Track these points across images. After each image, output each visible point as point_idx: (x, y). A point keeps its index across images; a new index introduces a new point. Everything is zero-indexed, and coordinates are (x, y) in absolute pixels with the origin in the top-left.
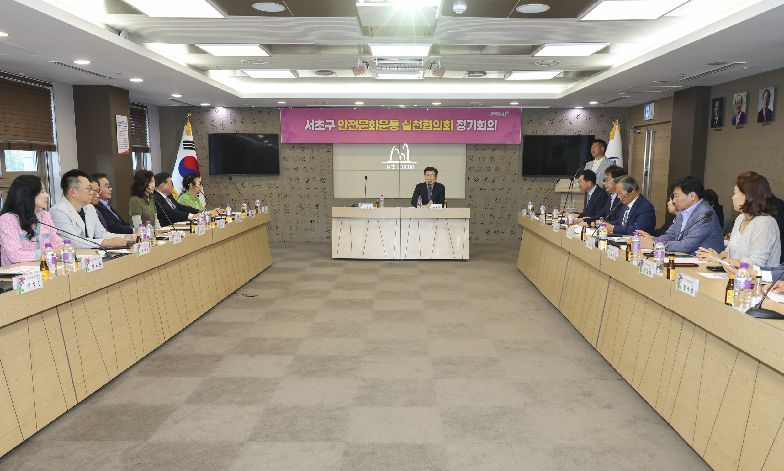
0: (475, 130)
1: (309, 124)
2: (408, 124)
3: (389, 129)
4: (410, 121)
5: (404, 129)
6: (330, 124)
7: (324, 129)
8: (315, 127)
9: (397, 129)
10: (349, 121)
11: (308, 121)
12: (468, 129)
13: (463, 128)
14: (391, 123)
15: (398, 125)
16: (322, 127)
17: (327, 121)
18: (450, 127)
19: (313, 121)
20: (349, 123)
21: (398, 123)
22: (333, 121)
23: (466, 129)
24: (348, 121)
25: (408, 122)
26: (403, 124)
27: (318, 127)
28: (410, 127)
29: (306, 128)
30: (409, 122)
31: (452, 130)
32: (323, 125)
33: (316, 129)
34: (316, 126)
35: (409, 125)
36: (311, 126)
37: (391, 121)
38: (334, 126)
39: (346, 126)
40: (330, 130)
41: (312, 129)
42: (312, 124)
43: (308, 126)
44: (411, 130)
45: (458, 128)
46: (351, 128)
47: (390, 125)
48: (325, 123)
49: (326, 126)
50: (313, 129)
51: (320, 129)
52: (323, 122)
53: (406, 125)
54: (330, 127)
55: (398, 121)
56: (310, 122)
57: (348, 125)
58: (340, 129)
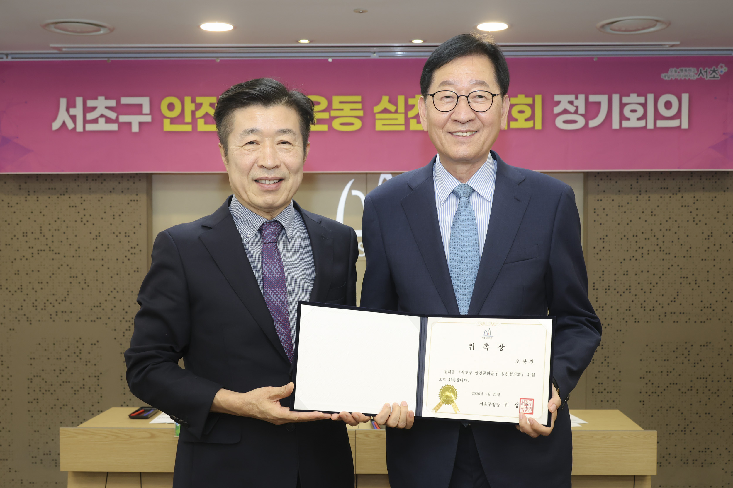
0: (616, 125)
1: (68, 111)
2: (392, 108)
3: (330, 127)
4: (401, 99)
5: (379, 126)
6: (137, 109)
7: (114, 127)
8: (85, 121)
9: (358, 124)
10: (199, 100)
11: (63, 102)
12: (593, 124)
13: (575, 122)
14: (336, 104)
15: (361, 113)
16: (108, 120)
17: (125, 100)
18: (532, 118)
19: (79, 101)
20: (199, 106)
21: (359, 106)
22: (145, 101)
23: (587, 124)
24: (193, 101)
25: (393, 101)
26: (377, 109)
27: (95, 121)
28: (401, 119)
29: (56, 125)
30: (395, 103)
31: (538, 126)
32: (112, 115)
33: (90, 127)
34: (90, 116)
35: (396, 112)
36: (73, 118)
37: (336, 100)
38: (148, 119)
39: (188, 118)
40: (135, 129)
41: (75, 129)
42: (78, 111)
43: (63, 116)
44: (402, 128)
45: (559, 122)
46: (206, 123)
47: (333, 113)
48: (120, 109)
49: (123, 119)
50: (80, 129)
51: (102, 126)
52: (112, 103)
53: (385, 111)
54: (135, 120)
55: (358, 98)
56: (71, 105)
57: (193, 113)
58: (168, 126)
